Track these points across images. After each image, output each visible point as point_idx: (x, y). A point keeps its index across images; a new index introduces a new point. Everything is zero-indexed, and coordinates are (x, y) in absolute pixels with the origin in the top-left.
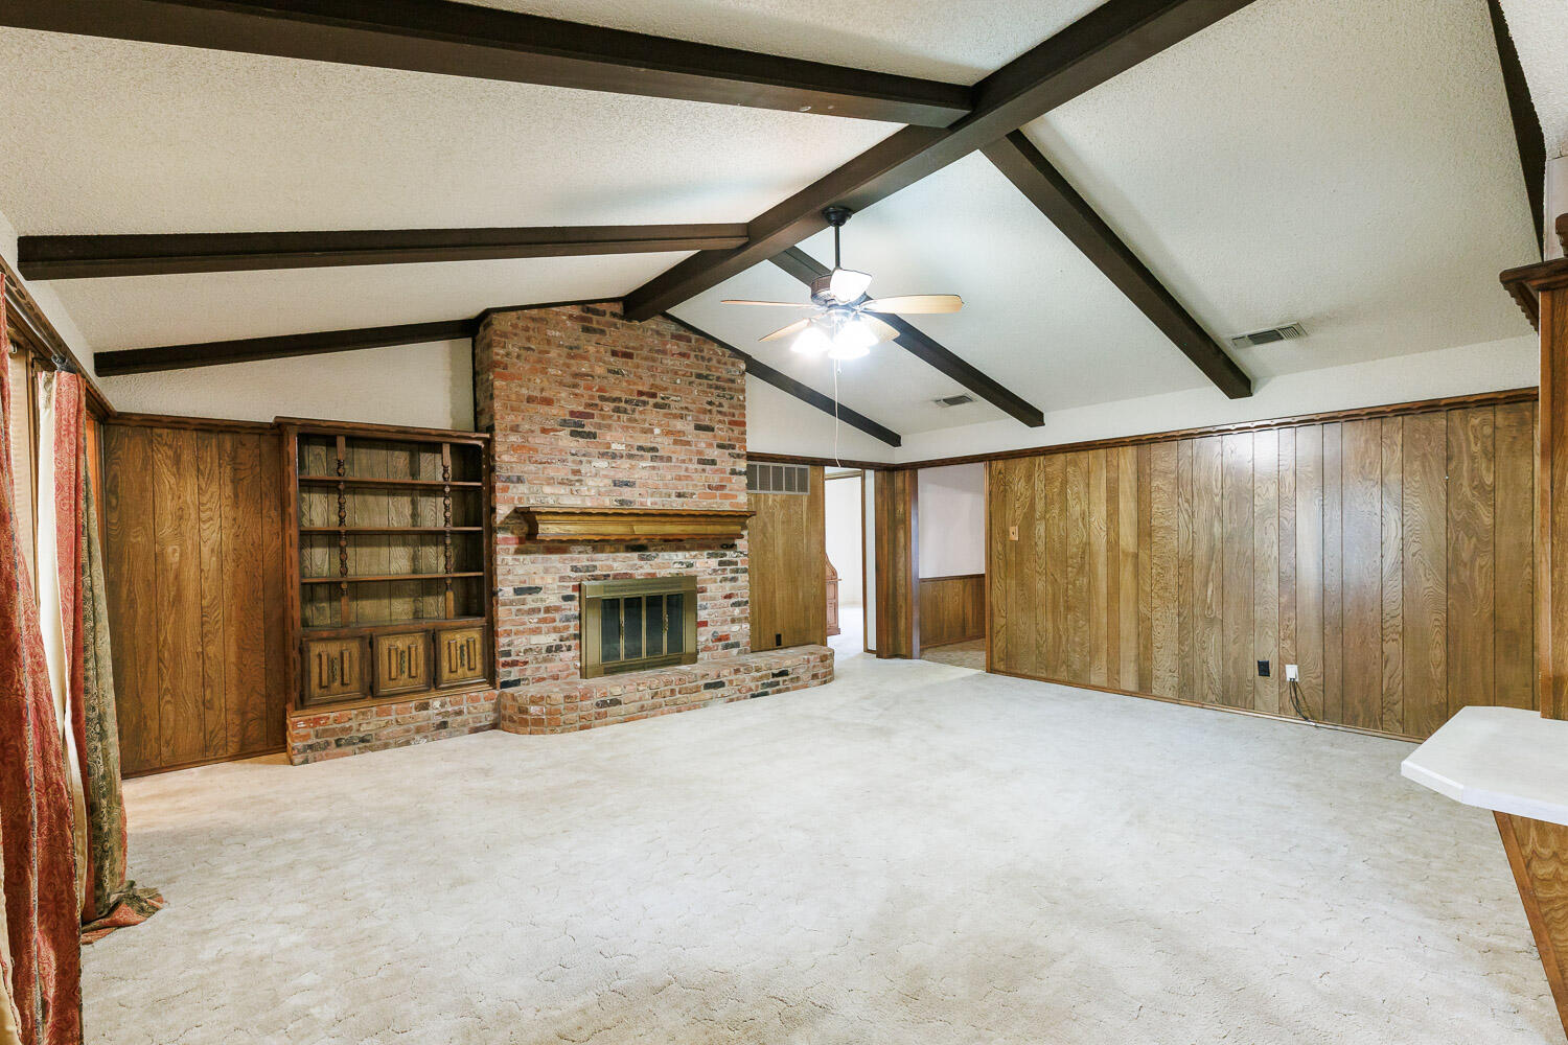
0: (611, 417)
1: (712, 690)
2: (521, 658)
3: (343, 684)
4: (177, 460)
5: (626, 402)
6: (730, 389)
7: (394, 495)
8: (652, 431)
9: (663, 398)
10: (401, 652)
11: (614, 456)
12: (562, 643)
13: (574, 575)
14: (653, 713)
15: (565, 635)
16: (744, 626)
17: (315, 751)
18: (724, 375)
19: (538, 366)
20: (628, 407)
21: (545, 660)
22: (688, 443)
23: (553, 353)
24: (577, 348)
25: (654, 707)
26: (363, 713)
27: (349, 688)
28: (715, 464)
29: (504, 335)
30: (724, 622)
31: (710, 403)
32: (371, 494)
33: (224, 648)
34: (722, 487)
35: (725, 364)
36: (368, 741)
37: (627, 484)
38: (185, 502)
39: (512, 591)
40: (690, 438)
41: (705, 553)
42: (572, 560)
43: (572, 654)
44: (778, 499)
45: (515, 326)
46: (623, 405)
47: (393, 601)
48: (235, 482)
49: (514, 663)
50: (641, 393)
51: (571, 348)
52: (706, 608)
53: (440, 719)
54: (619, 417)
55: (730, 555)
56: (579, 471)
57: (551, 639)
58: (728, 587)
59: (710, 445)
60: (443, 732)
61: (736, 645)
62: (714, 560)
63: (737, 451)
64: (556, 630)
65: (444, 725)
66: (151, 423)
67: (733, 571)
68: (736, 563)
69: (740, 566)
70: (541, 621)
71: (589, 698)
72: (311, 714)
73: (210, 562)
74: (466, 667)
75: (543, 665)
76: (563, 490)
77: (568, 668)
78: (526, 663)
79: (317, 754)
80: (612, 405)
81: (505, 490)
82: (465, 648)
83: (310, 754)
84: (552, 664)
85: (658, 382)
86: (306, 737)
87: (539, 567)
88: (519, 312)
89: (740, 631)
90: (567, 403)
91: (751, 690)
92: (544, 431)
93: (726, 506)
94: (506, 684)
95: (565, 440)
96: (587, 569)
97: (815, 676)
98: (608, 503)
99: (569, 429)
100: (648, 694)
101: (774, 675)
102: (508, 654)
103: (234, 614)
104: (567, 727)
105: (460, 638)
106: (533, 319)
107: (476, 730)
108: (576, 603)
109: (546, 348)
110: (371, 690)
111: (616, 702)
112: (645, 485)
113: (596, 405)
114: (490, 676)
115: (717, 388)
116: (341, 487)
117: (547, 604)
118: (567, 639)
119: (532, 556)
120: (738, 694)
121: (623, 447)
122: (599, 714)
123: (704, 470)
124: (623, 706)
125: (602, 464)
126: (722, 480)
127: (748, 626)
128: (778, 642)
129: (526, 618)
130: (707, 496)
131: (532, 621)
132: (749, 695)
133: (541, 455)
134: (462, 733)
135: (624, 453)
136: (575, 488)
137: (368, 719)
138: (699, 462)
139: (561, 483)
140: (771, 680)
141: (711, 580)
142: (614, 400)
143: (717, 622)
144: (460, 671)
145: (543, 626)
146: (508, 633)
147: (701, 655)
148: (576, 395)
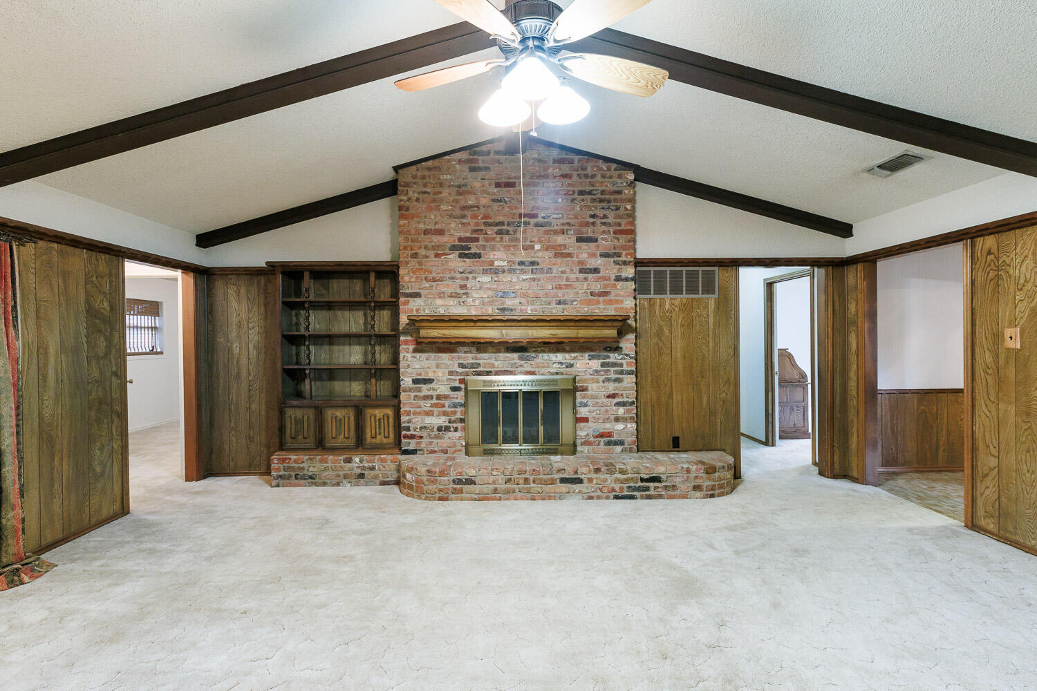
0: (494, 239)
1: (569, 485)
2: (418, 433)
3: (303, 437)
4: (238, 293)
5: (508, 225)
6: (615, 200)
7: (353, 310)
8: (532, 247)
9: (544, 218)
10: (339, 420)
11: (497, 272)
12: (451, 425)
13: (460, 370)
14: (506, 496)
15: (453, 418)
16: (629, 426)
17: (283, 480)
18: (610, 187)
19: (433, 205)
20: (510, 228)
21: (437, 437)
22: (569, 255)
23: (445, 193)
24: (465, 185)
25: (507, 492)
26: (311, 459)
27: (307, 440)
28: (599, 272)
29: (407, 185)
30: (607, 420)
31: (593, 216)
32: (339, 310)
33: (259, 406)
34: (606, 294)
35: (611, 177)
36: (313, 479)
37: (508, 294)
38: (242, 317)
39: (411, 381)
40: (571, 250)
41: (587, 355)
42: (459, 358)
43: (458, 434)
44: (677, 302)
45: (414, 177)
46: (505, 227)
47: (352, 383)
48: (266, 305)
49: (413, 437)
50: (522, 216)
51: (460, 187)
52: (586, 405)
53: (358, 471)
54: (502, 238)
55: (614, 357)
56: (466, 286)
57: (441, 421)
58: (611, 388)
59: (593, 255)
60: (362, 481)
61: (621, 443)
62: (595, 361)
63: (623, 258)
64: (445, 414)
65: (362, 476)
66: (225, 272)
67: (616, 373)
68: (621, 365)
69: (625, 368)
70: (432, 405)
71: (446, 475)
72: (283, 455)
73: (253, 353)
74: (383, 435)
75: (435, 441)
76: (451, 302)
77: (455, 446)
78: (421, 437)
79: (286, 481)
80: (496, 229)
81: (407, 303)
82: (382, 421)
83: (281, 482)
84: (443, 441)
85: (539, 203)
86: (278, 470)
87: (433, 363)
88: (419, 165)
89: (624, 430)
90: (456, 231)
91: (613, 490)
92: (437, 255)
93: (611, 311)
94: (406, 452)
95: (454, 261)
96: (472, 366)
97: (697, 488)
98: (491, 311)
99: (458, 252)
100: (501, 479)
101: (642, 480)
102: (408, 429)
103: (264, 386)
104: (429, 497)
105: (379, 413)
107: (384, 483)
108: (462, 393)
109: (440, 190)
110: (321, 445)
111: (470, 482)
112: (524, 295)
113: (481, 230)
114: (398, 443)
115: (601, 201)
116: (306, 305)
117: (439, 392)
118: (454, 422)
119: (426, 355)
120: (599, 493)
121: (505, 263)
122: (455, 489)
123: (586, 279)
124: (477, 486)
125: (486, 279)
126: (606, 286)
127: (634, 425)
128: (676, 444)
129: (422, 403)
130: (589, 303)
131: (427, 405)
132: (611, 495)
133: (434, 275)
134: (375, 484)
135: (506, 268)
136: (462, 300)
137: (312, 464)
138: (581, 271)
139: (450, 297)
140: (640, 484)
141: (593, 379)
142: (497, 224)
143: (599, 419)
144: (378, 437)
145: (435, 409)
146: (408, 413)
147: (579, 448)
148: (464, 224)
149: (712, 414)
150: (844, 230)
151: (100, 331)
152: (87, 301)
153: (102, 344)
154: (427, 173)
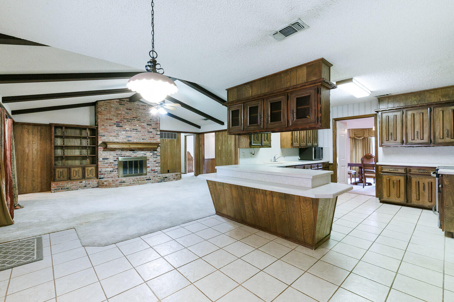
1: (148, 181)
3: (63, 177)
4: (28, 132)
5: (130, 119)
7: (76, 139)
8: (136, 126)
9: (139, 119)
10: (76, 172)
11: (127, 131)
13: (117, 156)
14: (133, 185)
15: (114, 168)
17: (56, 190)
19: (109, 112)
20: (130, 120)
21: (110, 174)
22: (145, 128)
23: (112, 109)
24: (118, 108)
26: (67, 183)
27: (64, 178)
28: (152, 133)
29: (101, 106)
30: (153, 167)
32: (71, 138)
33: (37, 170)
34: (154, 138)
36: (68, 189)
37: (130, 137)
38: (30, 140)
39: (102, 159)
40: (145, 127)
41: (149, 152)
42: (116, 153)
43: (116, 172)
44: (169, 140)
45: (103, 104)
46: (129, 120)
47: (76, 161)
48: (41, 136)
49: (102, 174)
50: (133, 117)
51: (117, 108)
52: (149, 164)
53: (85, 185)
54: (128, 123)
55: (155, 152)
56: (118, 134)
57: (111, 169)
58: (155, 159)
59: (151, 129)
60: (85, 188)
61: (157, 172)
62: (151, 153)
63: (157, 130)
64: (112, 167)
65: (86, 186)
66: (23, 124)
67: (156, 156)
68: (157, 154)
69: (158, 155)
70: (108, 165)
71: (117, 181)
72: (56, 183)
73: (35, 152)
74: (91, 175)
75: (109, 175)
76: (114, 138)
77: (115, 176)
78: (105, 174)
80: (127, 120)
81: (101, 138)
82: (91, 171)
83: (55, 191)
85: (138, 115)
86: (55, 187)
87: (108, 154)
88: (104, 101)
89: (158, 169)
90: (115, 120)
91: (158, 181)
92: (110, 126)
93: (155, 142)
94: (100, 178)
95: (115, 127)
96: (120, 155)
97: (174, 179)
98: (125, 141)
99: (116, 125)
100: (132, 181)
101: (164, 178)
102: (101, 172)
103: (40, 163)
104: (112, 187)
105: (90, 168)
106: (108, 102)
107: (93, 188)
108: (117, 162)
109: (111, 108)
110: (69, 179)
111: (124, 182)
112: (134, 137)
113: (123, 120)
114: (97, 177)
116: (64, 137)
117: (110, 162)
118: (115, 169)
119: (107, 152)
120: (154, 182)
121: (129, 129)
122: (120, 184)
123: (149, 134)
125: (124, 132)
126: (154, 136)
127: (160, 168)
128: (168, 172)
129: (105, 165)
130: (150, 140)
132: (157, 182)
133: (109, 131)
134: (90, 188)
136: (117, 138)
137: (69, 184)
138: (148, 132)
139: (114, 137)
140: (163, 179)
141: (151, 157)
142: (127, 119)
144: (90, 175)
145: (109, 166)
146: (101, 168)
147: (147, 174)
148: (118, 118)
149: (176, 164)
150: (199, 127)
154: (107, 104)
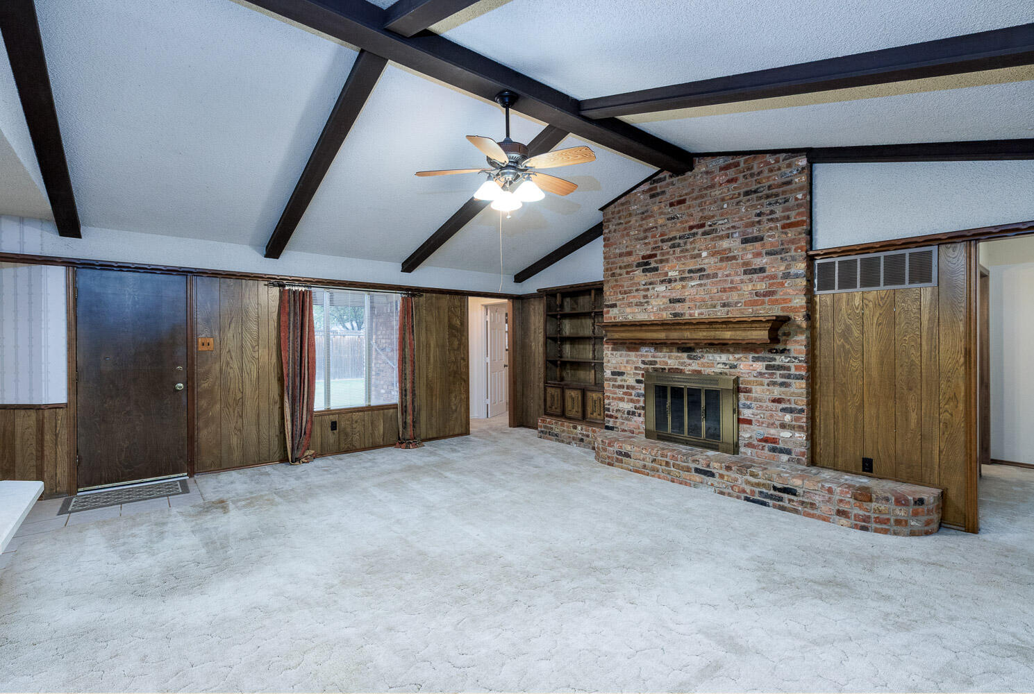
0: (668, 253)
2: (614, 414)
4: (534, 310)
5: (680, 238)
6: (784, 192)
8: (700, 255)
9: (710, 226)
11: (670, 281)
12: (636, 411)
13: (643, 366)
14: (652, 473)
15: (638, 405)
16: (797, 435)
18: (777, 179)
19: (625, 232)
20: (681, 241)
21: (627, 419)
22: (734, 258)
23: (633, 221)
24: (647, 211)
25: (653, 469)
26: (557, 423)
27: (557, 410)
28: (764, 272)
30: (772, 425)
31: (759, 215)
32: (583, 318)
34: (772, 293)
35: (779, 169)
36: (557, 437)
37: (679, 301)
39: (610, 373)
40: (736, 253)
41: (751, 356)
42: (642, 356)
43: (642, 419)
45: (613, 213)
46: (677, 241)
49: (611, 416)
50: (691, 228)
51: (643, 213)
52: (749, 407)
53: (580, 436)
54: (674, 251)
55: (780, 360)
56: (647, 296)
57: (630, 406)
58: (777, 392)
59: (758, 255)
60: (582, 444)
61: (788, 452)
62: (760, 363)
64: (632, 401)
65: (582, 440)
67: (782, 376)
68: (788, 369)
69: (793, 371)
70: (625, 393)
72: (545, 417)
74: (597, 413)
75: (626, 422)
76: (637, 310)
77: (639, 428)
78: (617, 418)
79: (544, 435)
80: (670, 244)
81: (608, 312)
82: (597, 402)
83: (542, 435)
84: (631, 423)
85: (706, 213)
86: (541, 427)
87: (624, 359)
88: (616, 203)
89: (792, 439)
90: (641, 250)
91: (744, 491)
92: (628, 273)
94: (608, 428)
95: (640, 276)
96: (651, 363)
98: (666, 316)
99: (642, 268)
100: (649, 458)
101: (775, 488)
102: (609, 410)
105: (595, 396)
108: (643, 385)
109: (630, 219)
110: (563, 415)
111: (627, 455)
112: (692, 300)
113: (659, 247)
115: (768, 197)
116: (558, 317)
117: (627, 383)
118: (638, 409)
119: (620, 352)
120: (730, 491)
121: (677, 273)
122: (617, 459)
123: (751, 280)
124: (632, 460)
125: (662, 288)
126: (771, 285)
127: (803, 435)
128: (865, 468)
129: (617, 390)
130: (753, 303)
131: (620, 393)
132: (743, 495)
133: (626, 289)
134: (589, 448)
135: (678, 278)
136: (644, 308)
137: (557, 426)
138: (745, 273)
139: (636, 305)
140: (772, 492)
141: (757, 381)
142: (671, 239)
143: (763, 423)
144: (595, 414)
145: (626, 397)
147: (742, 449)
148: (646, 243)
151: (455, 336)
152: (449, 321)
153: (456, 343)
154: (621, 208)
